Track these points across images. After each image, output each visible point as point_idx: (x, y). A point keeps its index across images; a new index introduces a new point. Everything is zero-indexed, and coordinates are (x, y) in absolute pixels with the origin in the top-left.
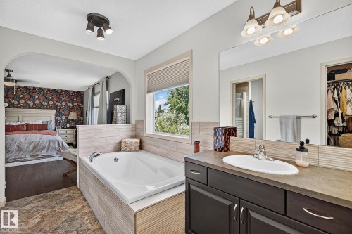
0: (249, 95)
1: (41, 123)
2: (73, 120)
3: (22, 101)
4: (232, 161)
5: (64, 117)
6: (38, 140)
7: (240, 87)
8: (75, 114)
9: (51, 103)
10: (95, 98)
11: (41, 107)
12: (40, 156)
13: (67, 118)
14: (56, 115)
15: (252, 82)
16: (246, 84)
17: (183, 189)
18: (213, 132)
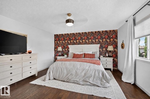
1: (91, 53)
2: (110, 51)
3: (84, 41)
5: (104, 49)
6: (87, 68)
8: (112, 46)
9: (97, 40)
10: (136, 28)
11: (92, 43)
12: (88, 83)
13: (106, 50)
14: (100, 48)
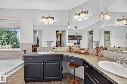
0: (37, 35)
4: (39, 53)
7: (35, 32)
15: (38, 31)
16: (36, 31)
17: (24, 65)
18: (32, 46)
